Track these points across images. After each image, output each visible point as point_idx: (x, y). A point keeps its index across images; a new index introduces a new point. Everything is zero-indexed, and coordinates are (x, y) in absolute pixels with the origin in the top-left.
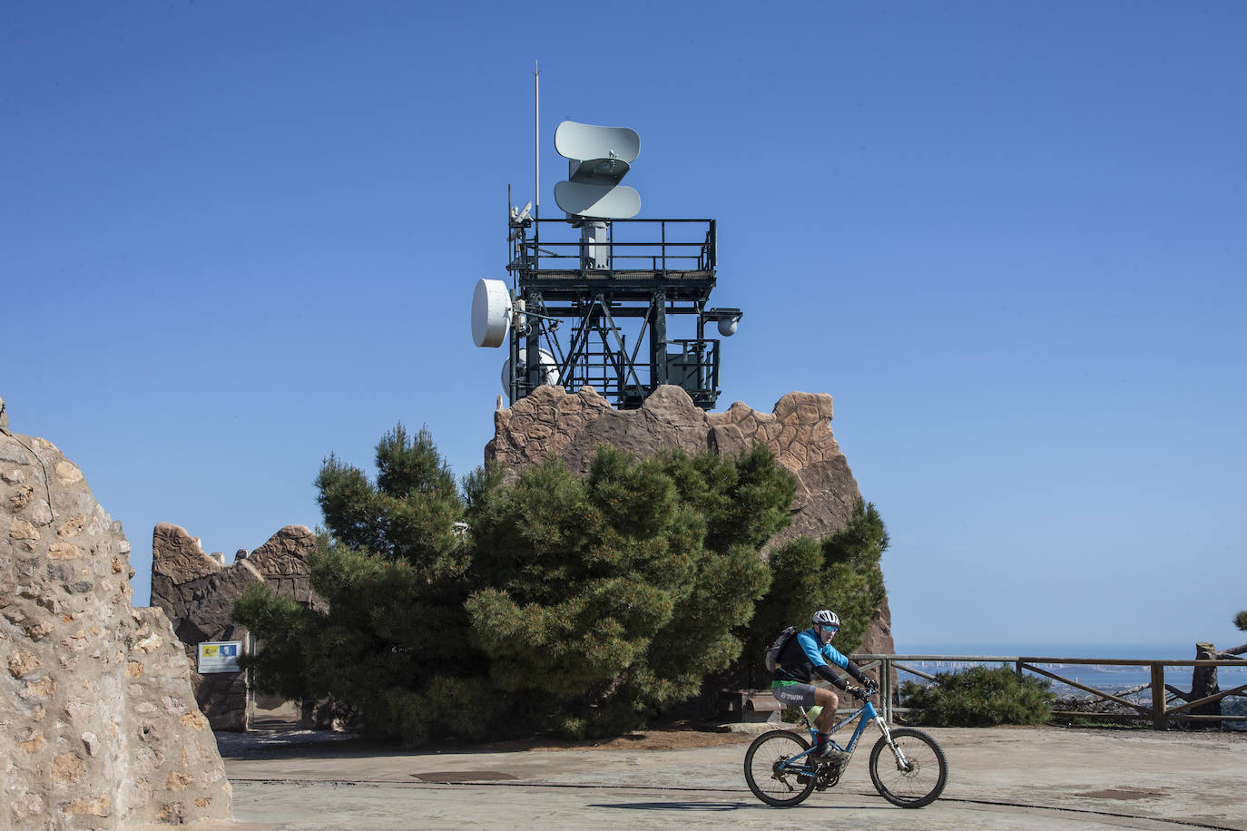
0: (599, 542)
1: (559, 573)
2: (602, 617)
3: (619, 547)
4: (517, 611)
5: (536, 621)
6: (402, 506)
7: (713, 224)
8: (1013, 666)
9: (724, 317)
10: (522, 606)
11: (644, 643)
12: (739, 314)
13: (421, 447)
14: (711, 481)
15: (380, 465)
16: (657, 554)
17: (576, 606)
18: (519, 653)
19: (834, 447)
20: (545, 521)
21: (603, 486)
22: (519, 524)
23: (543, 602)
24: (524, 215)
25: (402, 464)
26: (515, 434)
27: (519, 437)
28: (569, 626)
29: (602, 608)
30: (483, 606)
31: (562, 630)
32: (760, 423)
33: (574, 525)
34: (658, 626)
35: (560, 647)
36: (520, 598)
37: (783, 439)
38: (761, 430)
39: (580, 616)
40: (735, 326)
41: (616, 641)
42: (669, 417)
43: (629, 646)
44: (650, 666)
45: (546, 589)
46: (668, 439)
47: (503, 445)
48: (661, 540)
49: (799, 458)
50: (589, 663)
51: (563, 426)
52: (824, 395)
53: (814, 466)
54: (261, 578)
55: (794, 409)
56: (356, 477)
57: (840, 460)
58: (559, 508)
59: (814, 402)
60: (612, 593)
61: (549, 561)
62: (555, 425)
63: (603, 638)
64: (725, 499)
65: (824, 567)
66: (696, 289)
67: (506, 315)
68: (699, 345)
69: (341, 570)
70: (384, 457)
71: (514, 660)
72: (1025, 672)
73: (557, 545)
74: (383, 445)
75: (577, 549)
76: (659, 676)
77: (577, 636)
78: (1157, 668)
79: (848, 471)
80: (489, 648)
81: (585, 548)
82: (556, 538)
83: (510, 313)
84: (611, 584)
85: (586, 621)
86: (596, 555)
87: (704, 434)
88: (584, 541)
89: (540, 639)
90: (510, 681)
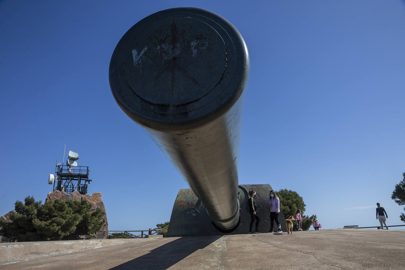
0: (54, 212)
1: (48, 217)
2: (53, 223)
3: (57, 213)
4: (40, 222)
5: (43, 223)
6: (27, 207)
7: (88, 167)
8: (124, 232)
9: (89, 181)
10: (41, 221)
11: (60, 227)
12: (91, 181)
13: (32, 199)
14: (76, 205)
15: (25, 201)
16: (64, 214)
17: (50, 221)
18: (40, 228)
19: (101, 200)
20: (45, 209)
21: (56, 204)
22: (41, 209)
23: (45, 221)
24: (58, 165)
25: (28, 201)
26: (50, 197)
27: (51, 198)
28: (48, 224)
29: (53, 222)
30: (35, 221)
31: (47, 225)
32: (90, 197)
33: (50, 209)
34: (62, 225)
35: (46, 227)
36: (41, 220)
37: (93, 199)
38: (90, 198)
39: (50, 223)
40: (91, 182)
41: (55, 226)
42: (75, 195)
43: (58, 227)
44: (61, 230)
45: (45, 219)
46: (75, 199)
47: (49, 199)
48: (65, 212)
49: (95, 202)
50: (51, 230)
51: (58, 196)
52: (100, 193)
53: (98, 203)
54: (6, 219)
55: (96, 195)
56: (21, 203)
57: (102, 202)
58: (48, 207)
59: (99, 194)
60: (55, 219)
61: (46, 215)
62: (57, 196)
63: (53, 226)
64: (77, 207)
65: (91, 217)
66: (85, 177)
67: (53, 180)
68: (85, 185)
69: (14, 216)
70: (26, 200)
71: (40, 230)
72: (126, 233)
73: (47, 212)
74: (26, 198)
75: (50, 213)
76: (62, 232)
77: (49, 226)
78: (142, 232)
79: (103, 204)
80: (36, 227)
81: (52, 213)
82: (47, 211)
83: (54, 180)
84: (55, 218)
85: (51, 224)
86: (53, 214)
87: (81, 198)
88: (52, 212)
89: (43, 226)
90: (39, 232)
